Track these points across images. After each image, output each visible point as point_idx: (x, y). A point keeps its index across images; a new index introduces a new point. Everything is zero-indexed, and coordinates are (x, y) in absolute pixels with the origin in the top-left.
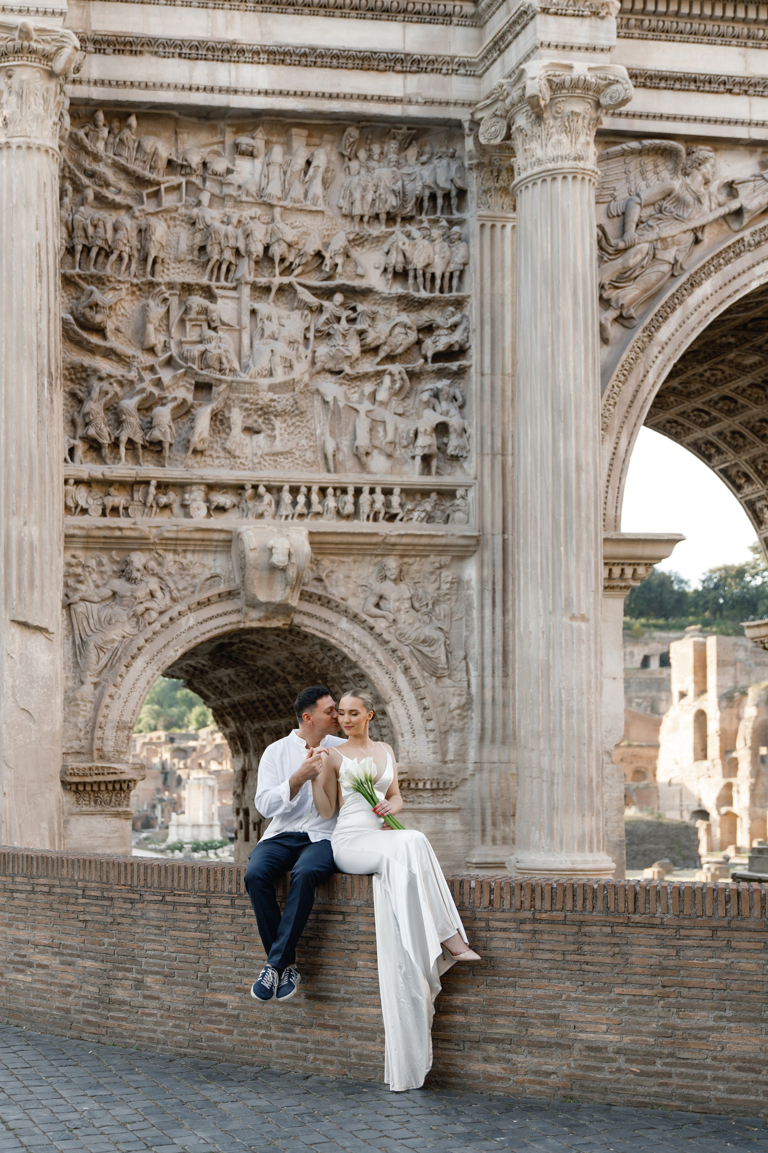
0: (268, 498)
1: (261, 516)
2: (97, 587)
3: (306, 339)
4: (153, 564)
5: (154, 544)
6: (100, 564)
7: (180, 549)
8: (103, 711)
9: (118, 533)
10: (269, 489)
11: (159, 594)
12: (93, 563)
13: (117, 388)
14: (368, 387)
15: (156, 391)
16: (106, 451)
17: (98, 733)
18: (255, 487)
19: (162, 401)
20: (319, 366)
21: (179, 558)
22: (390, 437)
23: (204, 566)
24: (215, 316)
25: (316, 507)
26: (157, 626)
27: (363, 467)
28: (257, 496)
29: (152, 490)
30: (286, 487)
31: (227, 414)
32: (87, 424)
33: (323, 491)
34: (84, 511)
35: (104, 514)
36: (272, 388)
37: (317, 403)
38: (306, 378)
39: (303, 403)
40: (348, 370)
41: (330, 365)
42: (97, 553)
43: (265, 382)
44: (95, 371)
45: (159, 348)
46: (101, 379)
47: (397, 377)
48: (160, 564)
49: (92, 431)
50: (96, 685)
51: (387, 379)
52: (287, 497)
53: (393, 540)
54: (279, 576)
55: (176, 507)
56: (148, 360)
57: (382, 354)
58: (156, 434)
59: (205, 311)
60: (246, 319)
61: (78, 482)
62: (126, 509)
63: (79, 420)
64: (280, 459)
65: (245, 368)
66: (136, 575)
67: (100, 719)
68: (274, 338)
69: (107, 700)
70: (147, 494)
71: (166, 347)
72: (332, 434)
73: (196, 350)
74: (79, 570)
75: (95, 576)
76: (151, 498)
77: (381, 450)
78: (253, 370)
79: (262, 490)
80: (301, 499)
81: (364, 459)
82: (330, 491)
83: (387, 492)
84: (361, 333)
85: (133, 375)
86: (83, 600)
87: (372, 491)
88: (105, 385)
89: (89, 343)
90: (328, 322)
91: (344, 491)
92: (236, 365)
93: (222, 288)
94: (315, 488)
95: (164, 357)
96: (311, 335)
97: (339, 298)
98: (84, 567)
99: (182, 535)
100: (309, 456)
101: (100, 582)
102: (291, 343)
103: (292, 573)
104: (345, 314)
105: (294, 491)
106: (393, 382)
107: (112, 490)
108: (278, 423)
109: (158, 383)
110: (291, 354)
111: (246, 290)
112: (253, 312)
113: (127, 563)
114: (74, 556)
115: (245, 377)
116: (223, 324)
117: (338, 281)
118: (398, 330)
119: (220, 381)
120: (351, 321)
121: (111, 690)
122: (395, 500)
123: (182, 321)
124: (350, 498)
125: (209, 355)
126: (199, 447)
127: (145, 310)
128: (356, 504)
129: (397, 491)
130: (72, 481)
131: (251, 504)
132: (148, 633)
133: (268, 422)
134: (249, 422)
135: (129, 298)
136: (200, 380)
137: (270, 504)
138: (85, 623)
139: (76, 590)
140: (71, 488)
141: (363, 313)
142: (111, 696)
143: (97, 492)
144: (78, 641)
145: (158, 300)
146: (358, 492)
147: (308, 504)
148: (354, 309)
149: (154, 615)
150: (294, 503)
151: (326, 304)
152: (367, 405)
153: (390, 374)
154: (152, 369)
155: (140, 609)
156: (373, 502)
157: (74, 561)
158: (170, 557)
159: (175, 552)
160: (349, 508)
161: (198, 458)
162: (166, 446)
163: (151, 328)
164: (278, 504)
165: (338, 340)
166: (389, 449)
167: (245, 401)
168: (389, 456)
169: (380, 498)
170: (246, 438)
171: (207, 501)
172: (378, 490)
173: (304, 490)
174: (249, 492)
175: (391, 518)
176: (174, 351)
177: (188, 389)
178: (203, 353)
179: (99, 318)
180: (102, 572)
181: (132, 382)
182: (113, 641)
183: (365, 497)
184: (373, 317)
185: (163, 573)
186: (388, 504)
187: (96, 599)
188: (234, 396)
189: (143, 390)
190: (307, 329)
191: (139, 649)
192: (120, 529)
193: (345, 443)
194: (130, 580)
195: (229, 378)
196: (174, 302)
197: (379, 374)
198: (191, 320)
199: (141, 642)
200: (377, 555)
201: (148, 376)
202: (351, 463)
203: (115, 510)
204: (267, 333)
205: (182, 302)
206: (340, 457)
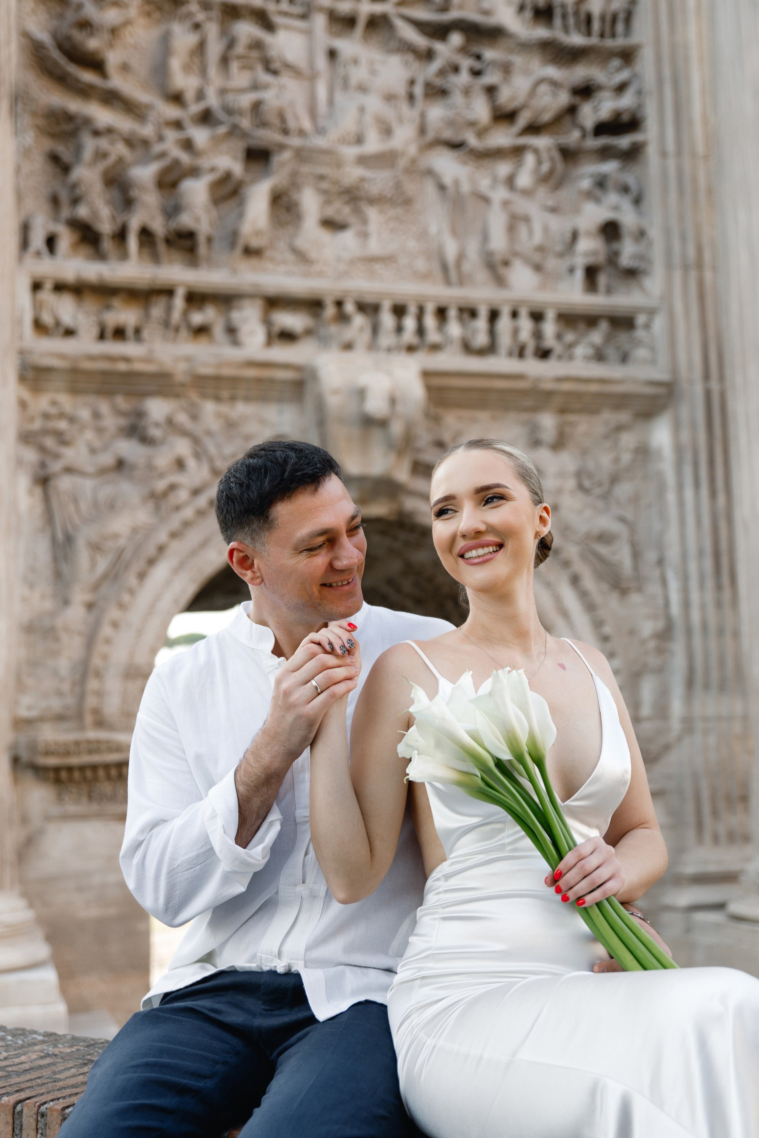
0: (359, 320)
1: (348, 346)
2: (93, 451)
3: (411, 97)
4: (182, 418)
5: (183, 385)
6: (96, 415)
7: (225, 394)
8: (100, 648)
9: (122, 367)
10: (362, 307)
11: (191, 463)
12: (85, 414)
13: (120, 149)
14: (503, 169)
15: (185, 158)
16: (107, 245)
17: (93, 684)
18: (339, 304)
19: (194, 172)
20: (431, 135)
21: (224, 409)
22: (538, 238)
23: (263, 422)
24: (273, 53)
25: (433, 336)
26: (188, 513)
27: (500, 281)
28: (342, 318)
29: (179, 302)
30: (386, 305)
31: (295, 196)
32: (75, 201)
33: (441, 313)
34: (69, 333)
35: (102, 336)
36: (363, 160)
37: (430, 189)
38: (413, 150)
39: (410, 187)
40: (472, 141)
41: (448, 134)
42: (91, 399)
43: (350, 152)
44: (87, 121)
45: (190, 95)
46: (96, 133)
47: (545, 156)
48: (194, 417)
49: (83, 212)
50: (90, 606)
51: (530, 159)
52: (387, 319)
53: (548, 386)
54: (377, 434)
55: (218, 330)
56: (172, 112)
57: (522, 120)
58: (186, 220)
59: (257, 45)
60: (321, 62)
61: (60, 287)
62: (138, 331)
63: (64, 196)
64: (378, 267)
65: (320, 131)
66: (155, 432)
67: (96, 661)
68: (363, 89)
69: (107, 630)
70: (169, 309)
71: (200, 95)
72: (454, 232)
73: (246, 100)
74: (62, 425)
75: (89, 435)
76: (176, 315)
77: (527, 260)
78: (334, 134)
79: (349, 308)
80: (410, 323)
81: (502, 270)
82: (452, 313)
83: (537, 317)
84: (491, 90)
85: (147, 131)
86: (69, 470)
87: (515, 315)
88: (103, 143)
89: (77, 80)
90: (442, 73)
91: (473, 313)
92: (307, 124)
93: (286, 14)
94: (430, 309)
95: (195, 108)
96: (419, 90)
97: (456, 39)
98: (72, 420)
99: (227, 372)
100: (421, 264)
101: (97, 443)
102: (390, 98)
103: (397, 428)
104: (466, 63)
105: (399, 311)
106: (539, 162)
107: (116, 302)
108: (372, 214)
109: (188, 145)
110: (389, 113)
111: (320, 21)
112: (332, 54)
113: (140, 414)
114: (54, 403)
115: (320, 142)
116: (288, 66)
117: (454, 14)
118: (543, 88)
119: (282, 147)
120: (476, 73)
121: (113, 613)
122: (549, 328)
123: (225, 61)
124: (481, 323)
125: (264, 108)
126: (255, 243)
127: (166, 39)
128: (492, 333)
129: (550, 315)
130: (48, 285)
131: (334, 329)
132: (175, 522)
133: (358, 212)
134: (330, 212)
135: (142, 21)
136: (254, 143)
137: (361, 329)
138: (71, 508)
139: (57, 456)
140: (46, 295)
141: (493, 63)
142: (115, 625)
143: (91, 304)
144: (60, 535)
145: (188, 24)
146: (494, 315)
147: (421, 331)
148: (478, 57)
149: (183, 495)
150: (399, 329)
151: (439, 47)
152: (500, 194)
153: (536, 151)
154: (178, 125)
155: (161, 485)
156: (516, 332)
157: (53, 411)
158: (209, 408)
159: (218, 399)
160: (481, 339)
161: (254, 262)
162: (201, 239)
163: (176, 64)
164: (375, 330)
165: (457, 98)
166: (537, 257)
167: (322, 178)
168: (538, 268)
169: (526, 325)
170: (325, 236)
171: (267, 322)
172: (524, 312)
173: (412, 309)
174: (330, 311)
175: (544, 354)
176: (213, 101)
177: (235, 158)
178: (257, 106)
179: (93, 44)
180: (100, 431)
181: (145, 143)
182: (116, 536)
183: (504, 323)
184: (507, 69)
185: (197, 429)
186: (538, 335)
187: (90, 469)
188: (305, 169)
189: (162, 155)
190: (412, 82)
191: (161, 549)
192: (127, 359)
193: (473, 248)
194: (145, 440)
195: (295, 141)
196: (212, 30)
197: (518, 151)
198: (239, 57)
199: (162, 536)
200: (526, 410)
201: (171, 135)
202: (482, 275)
203: (119, 333)
204: (354, 81)
205: (224, 32)
206: (467, 267)
